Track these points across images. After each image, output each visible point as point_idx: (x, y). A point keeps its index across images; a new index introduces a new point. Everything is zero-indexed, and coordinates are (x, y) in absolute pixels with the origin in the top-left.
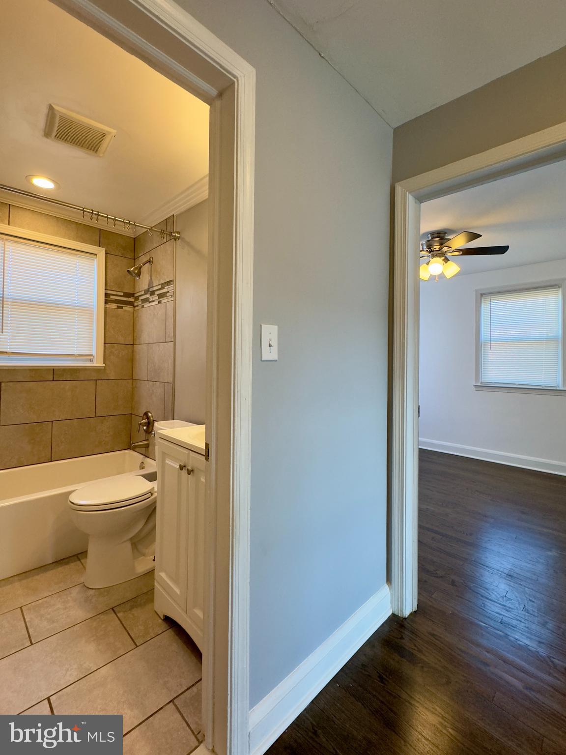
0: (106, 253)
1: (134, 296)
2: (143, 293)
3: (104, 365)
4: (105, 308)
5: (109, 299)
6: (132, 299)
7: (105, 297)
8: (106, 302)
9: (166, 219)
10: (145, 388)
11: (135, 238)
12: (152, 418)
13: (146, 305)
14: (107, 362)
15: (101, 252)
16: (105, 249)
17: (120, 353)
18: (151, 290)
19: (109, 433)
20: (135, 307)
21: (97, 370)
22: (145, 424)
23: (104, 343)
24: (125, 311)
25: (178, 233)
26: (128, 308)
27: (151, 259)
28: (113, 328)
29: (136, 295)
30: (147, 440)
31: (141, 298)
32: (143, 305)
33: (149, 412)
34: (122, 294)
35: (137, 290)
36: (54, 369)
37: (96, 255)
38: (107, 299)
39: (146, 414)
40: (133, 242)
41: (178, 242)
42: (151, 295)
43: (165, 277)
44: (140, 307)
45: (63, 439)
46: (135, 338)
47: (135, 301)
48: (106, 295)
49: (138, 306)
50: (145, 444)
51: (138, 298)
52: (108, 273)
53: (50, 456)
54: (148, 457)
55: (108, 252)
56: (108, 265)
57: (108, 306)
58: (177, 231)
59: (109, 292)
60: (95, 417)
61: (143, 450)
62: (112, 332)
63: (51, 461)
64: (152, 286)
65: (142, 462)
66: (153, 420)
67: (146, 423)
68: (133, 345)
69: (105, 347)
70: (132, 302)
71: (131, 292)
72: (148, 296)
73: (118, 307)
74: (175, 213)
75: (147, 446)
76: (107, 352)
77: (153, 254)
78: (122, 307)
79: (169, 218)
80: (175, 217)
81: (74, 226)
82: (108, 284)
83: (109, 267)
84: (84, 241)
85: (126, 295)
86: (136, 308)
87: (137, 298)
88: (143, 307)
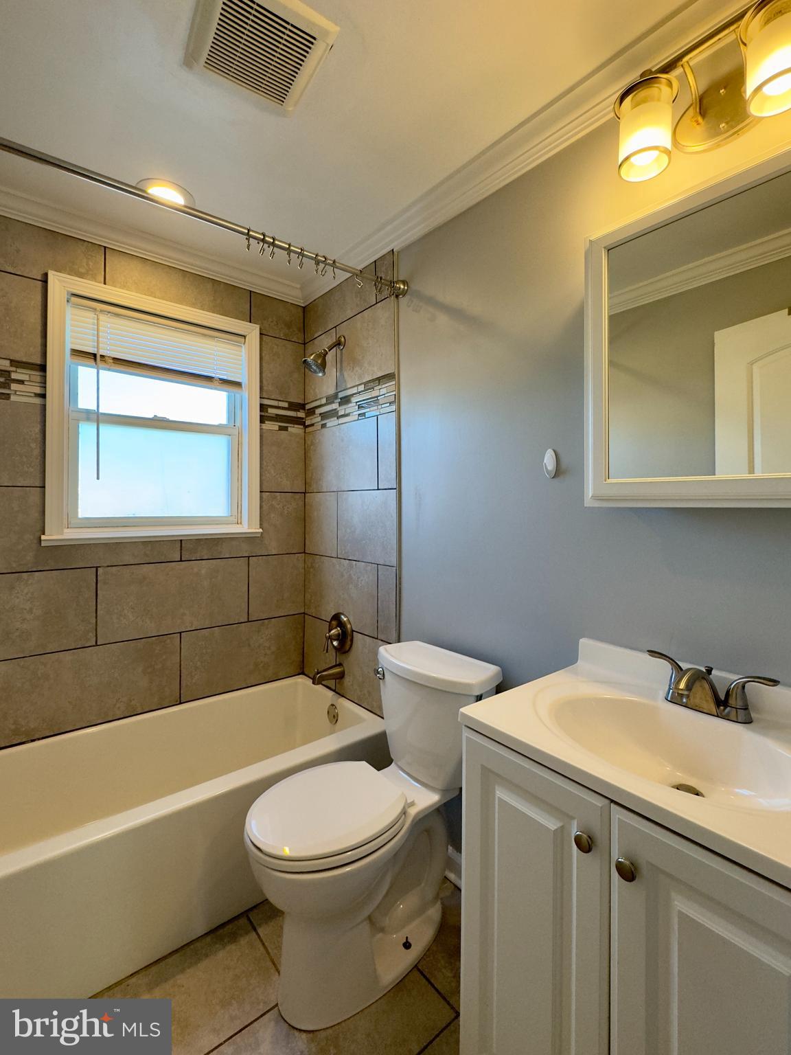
0: (261, 334)
1: (304, 409)
2: (324, 401)
3: (261, 530)
4: (261, 429)
5: (266, 414)
6: (301, 414)
7: (261, 411)
8: (263, 420)
9: (375, 261)
10: (333, 572)
11: (304, 308)
12: (349, 626)
13: (331, 422)
14: (265, 525)
15: (253, 331)
16: (258, 327)
17: (286, 508)
18: (341, 395)
19: (269, 648)
20: (306, 427)
21: (249, 539)
22: (338, 637)
23: (261, 492)
24: (291, 435)
25: (404, 282)
26: (295, 430)
27: (343, 339)
28: (273, 465)
29: (308, 407)
30: (340, 665)
31: (318, 411)
32: (324, 422)
33: (343, 614)
34: (286, 405)
35: (310, 397)
36: (181, 541)
37: (245, 337)
38: (263, 414)
39: (336, 617)
40: (301, 314)
41: (403, 301)
42: (340, 404)
43: (375, 369)
44: (318, 426)
45: (199, 663)
46: (308, 481)
47: (307, 416)
48: (263, 407)
49: (313, 425)
50: (337, 673)
51: (314, 411)
52: (264, 369)
53: (178, 694)
54: (343, 696)
55: (264, 332)
56: (263, 355)
57: (264, 426)
58: (401, 279)
59: (266, 402)
60: (249, 621)
61: (331, 683)
62: (273, 472)
63: (181, 703)
64: (344, 387)
65: (332, 705)
66: (353, 631)
67: (339, 634)
68: (305, 493)
69: (261, 498)
70: (303, 418)
71: (301, 401)
72: (335, 406)
73: (281, 429)
74: (396, 246)
75: (341, 676)
76: (265, 507)
77: (343, 330)
78: (287, 427)
79: (382, 258)
80: (396, 253)
81: (209, 285)
82: (265, 388)
83: (266, 358)
84: (225, 313)
85: (293, 406)
86: (308, 430)
87: (311, 412)
88: (324, 426)
